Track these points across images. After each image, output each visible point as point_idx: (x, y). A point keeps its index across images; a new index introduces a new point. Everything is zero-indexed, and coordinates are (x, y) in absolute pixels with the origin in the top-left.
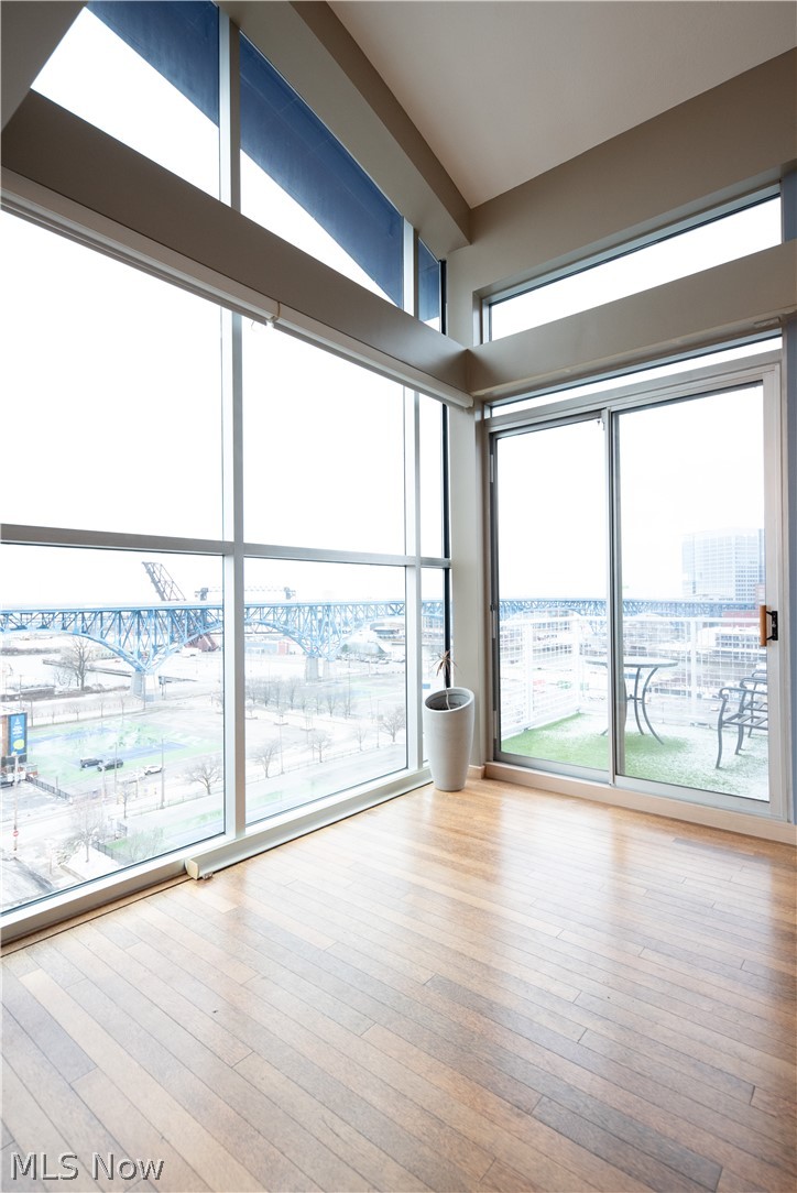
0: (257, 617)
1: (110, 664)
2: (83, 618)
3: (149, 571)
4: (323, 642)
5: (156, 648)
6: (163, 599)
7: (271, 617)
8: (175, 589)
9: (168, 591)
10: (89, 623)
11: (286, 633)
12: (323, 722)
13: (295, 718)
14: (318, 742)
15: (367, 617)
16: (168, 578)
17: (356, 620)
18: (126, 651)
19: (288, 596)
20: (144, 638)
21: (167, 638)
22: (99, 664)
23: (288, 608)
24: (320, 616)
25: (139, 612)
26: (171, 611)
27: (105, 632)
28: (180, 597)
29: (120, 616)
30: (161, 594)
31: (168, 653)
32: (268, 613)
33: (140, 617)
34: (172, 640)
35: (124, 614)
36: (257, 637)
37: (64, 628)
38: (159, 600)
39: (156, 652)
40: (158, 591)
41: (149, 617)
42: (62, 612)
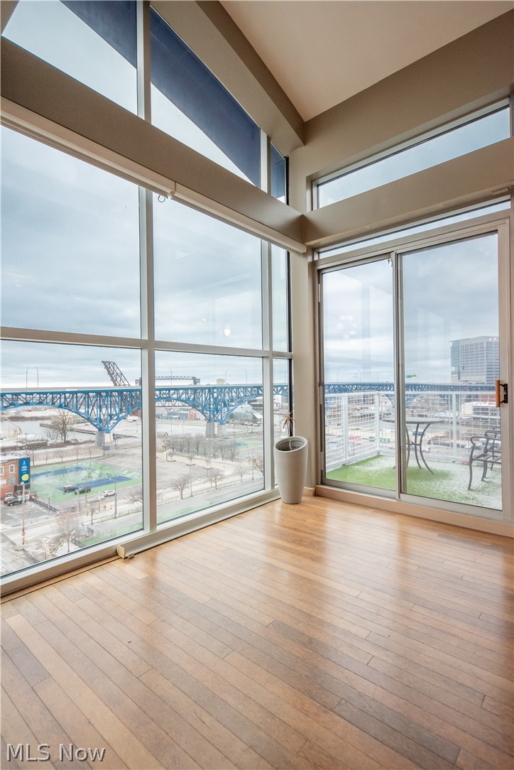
0: (175, 396)
1: (82, 427)
2: (65, 397)
3: (106, 367)
4: (217, 412)
5: (111, 416)
6: (116, 385)
7: (184, 396)
8: (123, 377)
9: (119, 379)
10: (68, 400)
11: (194, 406)
12: (217, 464)
13: (200, 461)
14: (214, 476)
15: (246, 396)
16: (118, 371)
17: (239, 398)
18: (92, 418)
19: (195, 383)
20: (104, 410)
21: (118, 410)
22: (75, 426)
23: (195, 390)
24: (215, 395)
25: (100, 394)
26: (120, 392)
27: (79, 406)
28: (126, 383)
29: (88, 396)
30: (114, 381)
31: (119, 419)
32: (182, 394)
33: (101, 396)
34: (121, 411)
35: (91, 394)
36: (176, 409)
37: (53, 404)
38: (113, 385)
39: (111, 419)
40: (112, 379)
41: (107, 396)
42: (52, 393)
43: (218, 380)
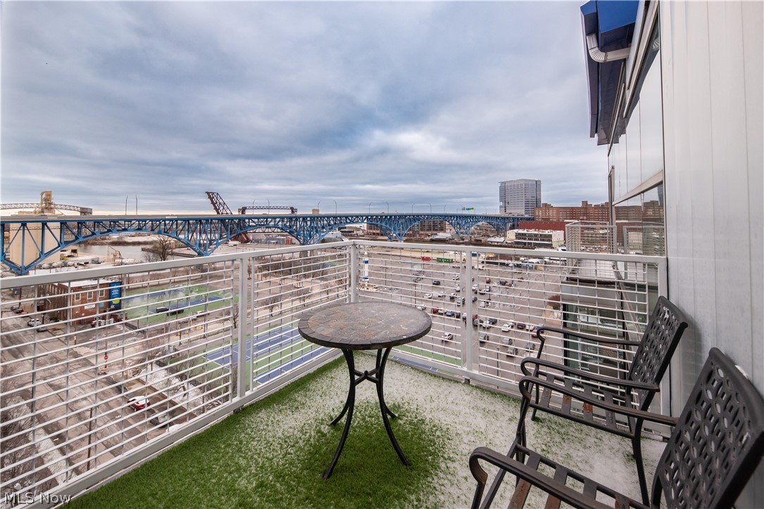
0: (272, 223)
1: (185, 251)
2: (165, 223)
3: (210, 197)
4: (310, 238)
5: (211, 241)
6: (218, 213)
7: (280, 223)
8: (225, 206)
9: (221, 208)
10: (168, 227)
11: (291, 233)
12: (306, 284)
13: (290, 281)
14: (303, 294)
15: (335, 224)
16: (221, 201)
17: (329, 225)
18: (192, 243)
19: (293, 212)
20: (204, 236)
21: (217, 236)
22: (176, 251)
23: (290, 219)
24: (309, 223)
25: (200, 221)
26: (222, 221)
27: (179, 232)
28: (228, 212)
29: (189, 223)
30: (217, 210)
31: (218, 244)
32: (279, 221)
33: (201, 223)
34: (221, 237)
35: (191, 222)
36: (274, 235)
37: (153, 230)
38: (216, 213)
39: (211, 244)
40: (215, 208)
41: (206, 223)
42: (152, 221)
43: (314, 210)
